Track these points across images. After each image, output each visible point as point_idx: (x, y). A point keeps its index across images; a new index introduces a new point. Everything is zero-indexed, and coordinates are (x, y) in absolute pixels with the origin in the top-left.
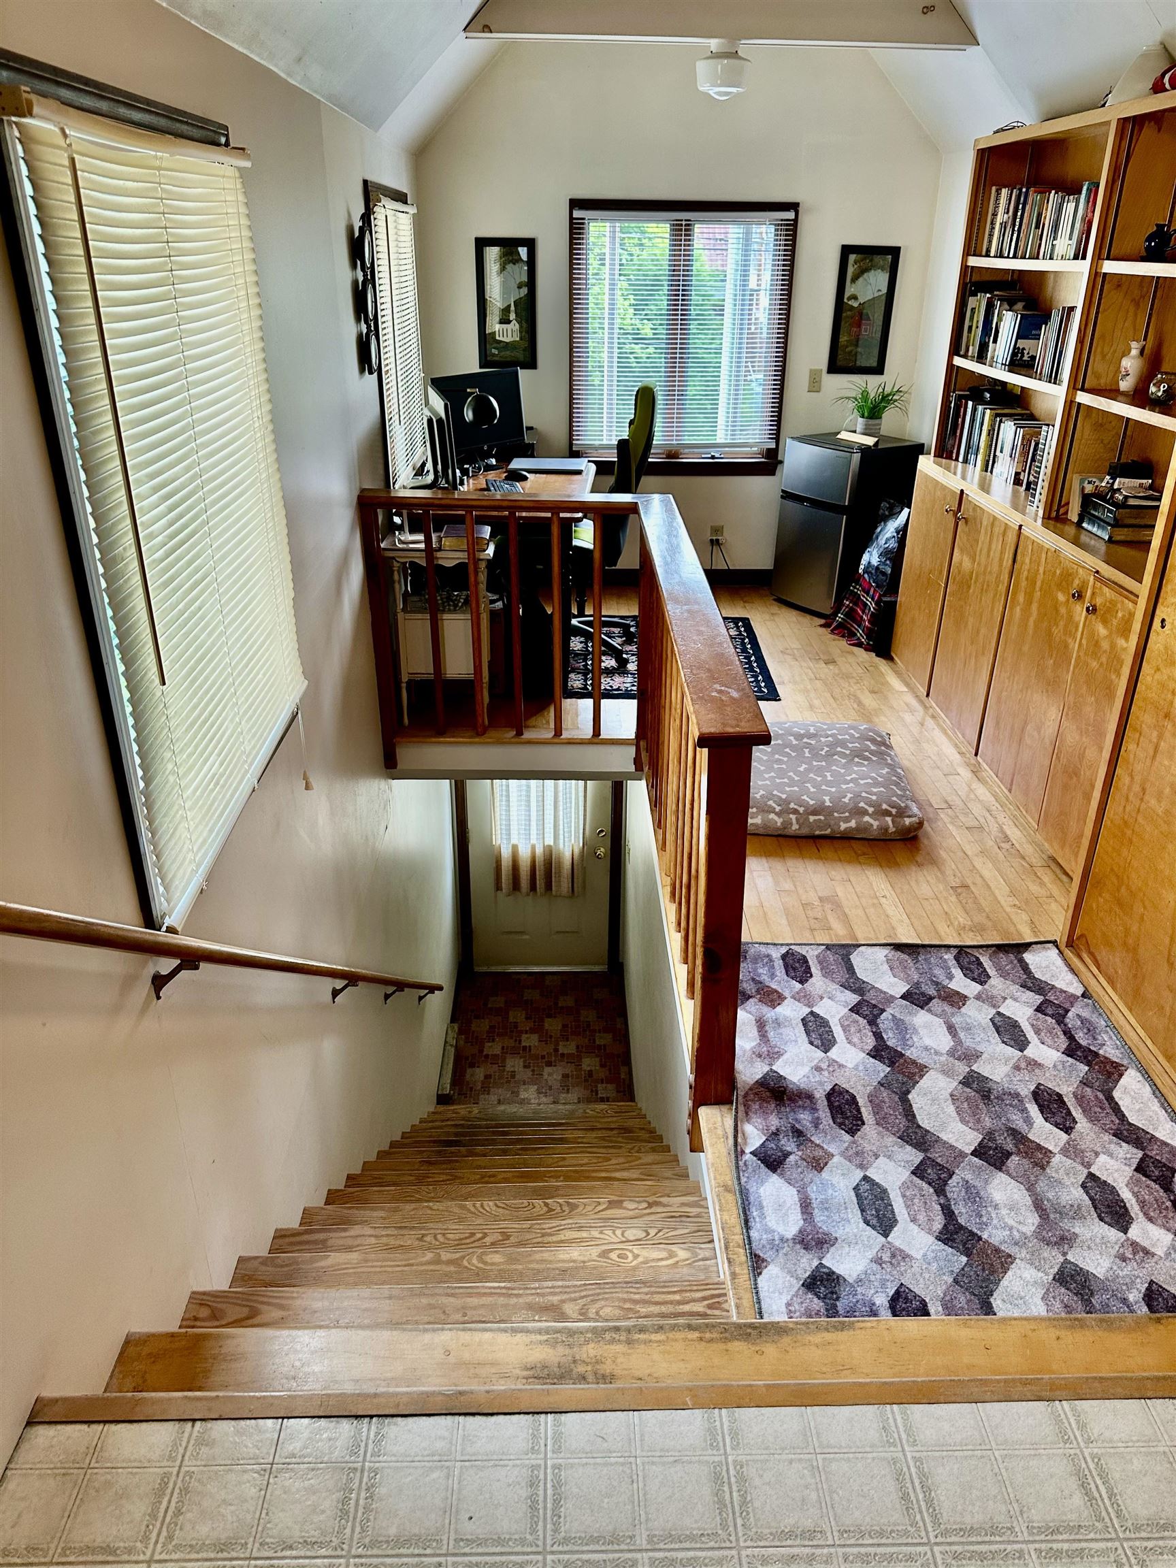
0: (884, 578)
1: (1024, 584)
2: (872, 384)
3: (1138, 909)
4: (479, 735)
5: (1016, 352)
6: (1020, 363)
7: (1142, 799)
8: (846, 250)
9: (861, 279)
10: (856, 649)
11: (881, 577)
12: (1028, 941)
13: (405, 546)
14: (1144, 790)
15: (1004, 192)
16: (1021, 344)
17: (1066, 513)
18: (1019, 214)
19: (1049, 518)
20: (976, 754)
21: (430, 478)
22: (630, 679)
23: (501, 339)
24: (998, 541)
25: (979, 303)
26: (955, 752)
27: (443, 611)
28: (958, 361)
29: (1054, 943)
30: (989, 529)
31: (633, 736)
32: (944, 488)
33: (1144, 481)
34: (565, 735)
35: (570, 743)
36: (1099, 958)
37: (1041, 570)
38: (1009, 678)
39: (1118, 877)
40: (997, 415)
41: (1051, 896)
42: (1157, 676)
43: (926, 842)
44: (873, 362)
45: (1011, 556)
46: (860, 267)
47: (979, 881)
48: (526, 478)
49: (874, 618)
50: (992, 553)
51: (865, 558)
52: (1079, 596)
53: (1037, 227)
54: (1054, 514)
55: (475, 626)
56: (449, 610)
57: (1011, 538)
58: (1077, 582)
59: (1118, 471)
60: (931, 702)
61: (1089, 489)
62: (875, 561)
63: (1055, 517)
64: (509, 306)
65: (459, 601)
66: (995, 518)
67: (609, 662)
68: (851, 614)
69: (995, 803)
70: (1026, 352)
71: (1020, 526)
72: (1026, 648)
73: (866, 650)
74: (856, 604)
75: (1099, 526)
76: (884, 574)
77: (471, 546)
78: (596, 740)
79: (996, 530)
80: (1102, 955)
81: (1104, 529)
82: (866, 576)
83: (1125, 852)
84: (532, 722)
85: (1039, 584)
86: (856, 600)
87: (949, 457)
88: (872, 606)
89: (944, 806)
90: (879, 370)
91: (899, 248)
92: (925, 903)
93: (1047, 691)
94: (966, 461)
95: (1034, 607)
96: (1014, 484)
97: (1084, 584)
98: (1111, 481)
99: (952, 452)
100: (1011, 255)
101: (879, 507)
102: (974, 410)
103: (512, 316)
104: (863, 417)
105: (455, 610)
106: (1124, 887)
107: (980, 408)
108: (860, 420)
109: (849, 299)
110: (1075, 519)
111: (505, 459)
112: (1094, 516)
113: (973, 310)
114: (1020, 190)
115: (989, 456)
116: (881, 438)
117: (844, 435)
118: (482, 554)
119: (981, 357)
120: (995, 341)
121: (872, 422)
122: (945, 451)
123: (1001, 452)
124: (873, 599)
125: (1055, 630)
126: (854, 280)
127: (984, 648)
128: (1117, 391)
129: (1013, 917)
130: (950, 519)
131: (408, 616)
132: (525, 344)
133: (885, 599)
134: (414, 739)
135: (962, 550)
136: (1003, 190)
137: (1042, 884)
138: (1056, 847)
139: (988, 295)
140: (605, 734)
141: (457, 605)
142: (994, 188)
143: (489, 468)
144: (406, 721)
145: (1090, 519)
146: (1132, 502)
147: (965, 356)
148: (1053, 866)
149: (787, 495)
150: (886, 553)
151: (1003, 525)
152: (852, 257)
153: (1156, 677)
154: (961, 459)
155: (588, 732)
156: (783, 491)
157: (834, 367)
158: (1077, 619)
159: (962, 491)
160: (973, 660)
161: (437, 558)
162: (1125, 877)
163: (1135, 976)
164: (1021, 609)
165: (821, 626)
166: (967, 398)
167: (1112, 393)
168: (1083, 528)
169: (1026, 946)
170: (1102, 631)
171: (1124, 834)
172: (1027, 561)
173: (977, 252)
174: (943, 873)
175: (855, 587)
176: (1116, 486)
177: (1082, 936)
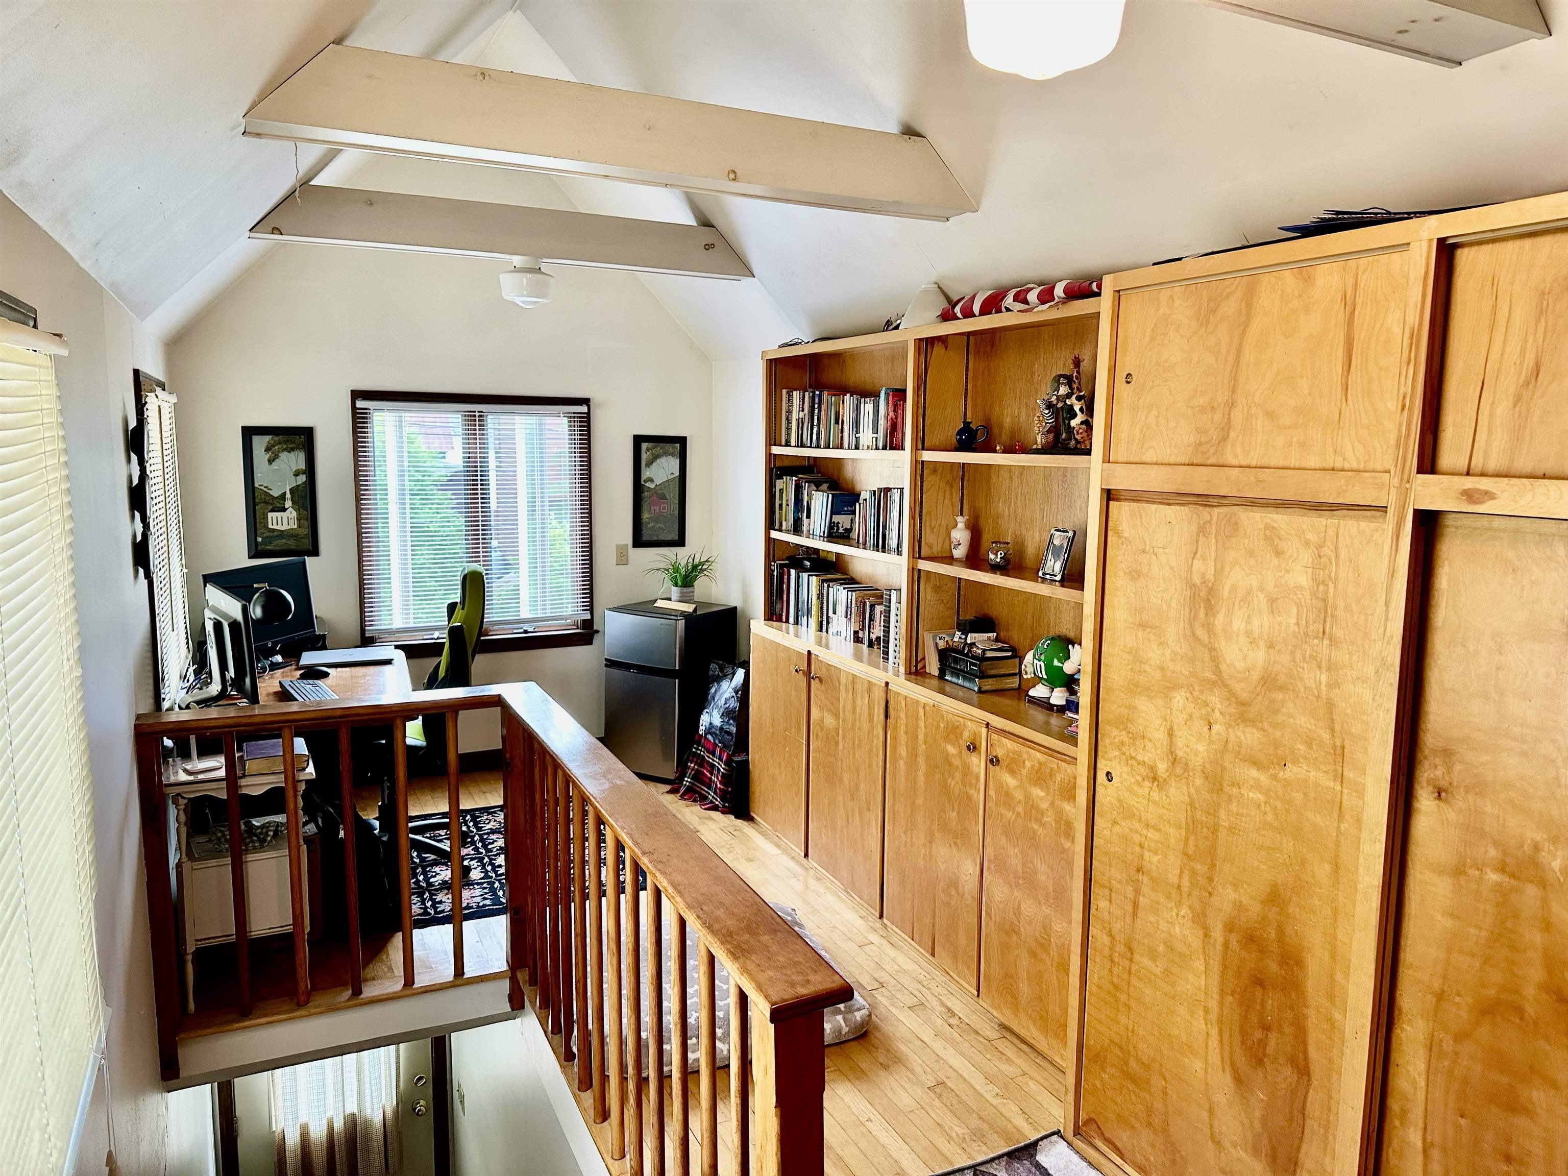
0: (730, 738)
1: (903, 738)
2: (681, 556)
3: (1157, 1083)
4: (300, 1005)
5: (832, 526)
6: (834, 534)
7: (1131, 960)
8: (638, 440)
9: (654, 464)
10: (713, 814)
11: (727, 737)
12: (1033, 1139)
13: (191, 778)
14: (1131, 950)
15: (796, 395)
16: (836, 518)
17: (924, 667)
18: (816, 411)
19: (910, 673)
20: (881, 916)
21: (215, 688)
22: (478, 892)
23: (275, 527)
24: (862, 697)
25: (787, 485)
26: (857, 917)
27: (247, 851)
28: (774, 534)
29: (1058, 1133)
30: (850, 687)
31: (504, 967)
32: (787, 649)
33: (990, 635)
34: (421, 980)
35: (426, 992)
36: (1119, 1145)
37: (922, 724)
38: (905, 833)
39: (1121, 1048)
40: (824, 581)
41: (1024, 1074)
42: (1117, 829)
43: (878, 1034)
44: (675, 536)
45: (882, 711)
46: (652, 454)
47: (951, 1073)
48: (326, 675)
49: (725, 779)
50: (858, 709)
51: (705, 720)
52: (972, 748)
53: (837, 422)
54: (913, 669)
55: (295, 864)
56: (255, 848)
57: (878, 695)
58: (966, 735)
59: (967, 627)
60: (812, 862)
61: (942, 644)
62: (717, 721)
63: (916, 671)
64: (285, 494)
65: (267, 835)
66: (854, 676)
67: (443, 874)
68: (698, 777)
69: (920, 971)
70: (840, 526)
71: (887, 684)
72: (920, 801)
73: (723, 813)
74: (701, 765)
75: (965, 678)
76: (729, 733)
77: (289, 768)
78: (460, 981)
79: (858, 687)
80: (1123, 1138)
81: (970, 680)
82: (709, 737)
83: (1123, 1019)
84: (369, 972)
85: (921, 737)
86: (701, 761)
87: (779, 620)
88: (722, 767)
89: (876, 986)
90: (680, 542)
91: (685, 438)
92: (911, 1116)
93: (956, 844)
94: (797, 622)
95: (921, 760)
96: (854, 641)
97: (976, 735)
98: (963, 637)
99: (781, 615)
100: (814, 445)
101: (708, 669)
102: (798, 578)
103: (288, 504)
104: (676, 585)
105: (262, 847)
106: (1132, 1059)
107: (805, 575)
108: (674, 589)
109: (645, 481)
110: (936, 673)
111: (292, 653)
112: (956, 669)
113: (781, 490)
114: (814, 393)
115: (822, 617)
116: (699, 604)
117: (660, 604)
118: (301, 774)
119: (797, 529)
120: (808, 517)
121: (685, 590)
122: (774, 614)
123: (835, 613)
124: (720, 759)
125: (951, 782)
126: (649, 464)
127: (868, 804)
128: (952, 557)
129: (1004, 1111)
130: (802, 680)
131: (196, 865)
132: (305, 531)
133: (736, 759)
134: (209, 1031)
135: (821, 708)
136: (795, 393)
137: (1009, 1060)
138: (1008, 1013)
139: (794, 478)
140: (470, 971)
141: (265, 840)
142: (784, 391)
143: (274, 666)
144: (192, 1006)
145: (952, 673)
146: (989, 654)
147: (780, 530)
148: (1008, 1035)
149: (611, 664)
150: (728, 714)
151: (866, 683)
152: (644, 446)
153: (1114, 830)
154: (791, 620)
155: (447, 973)
156: (606, 660)
157: (639, 541)
158: (975, 769)
159: (809, 652)
160: (857, 818)
161: (241, 787)
162: (1131, 1049)
163: (1174, 1161)
164: (906, 763)
165: (668, 792)
166: (789, 566)
167: (949, 559)
168: (947, 680)
169: (1034, 1145)
170: (1010, 781)
171: (1117, 1000)
172: (903, 715)
173: (778, 442)
174: (912, 1072)
175: (697, 749)
176: (969, 641)
177: (1090, 1121)
